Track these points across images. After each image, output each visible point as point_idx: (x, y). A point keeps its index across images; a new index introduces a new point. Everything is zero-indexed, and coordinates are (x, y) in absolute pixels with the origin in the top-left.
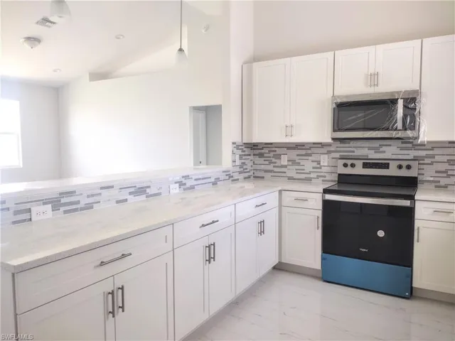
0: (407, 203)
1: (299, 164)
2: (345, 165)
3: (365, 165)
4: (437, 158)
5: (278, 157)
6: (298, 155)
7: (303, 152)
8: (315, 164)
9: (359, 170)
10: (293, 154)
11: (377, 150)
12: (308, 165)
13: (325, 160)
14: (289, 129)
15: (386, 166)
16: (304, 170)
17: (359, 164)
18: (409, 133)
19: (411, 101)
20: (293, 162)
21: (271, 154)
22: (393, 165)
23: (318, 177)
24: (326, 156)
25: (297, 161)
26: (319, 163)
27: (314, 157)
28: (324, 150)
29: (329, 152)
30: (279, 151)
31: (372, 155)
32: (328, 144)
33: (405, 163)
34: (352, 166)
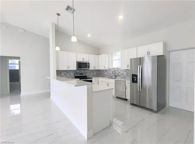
0: (91, 79)
2: (76, 74)
3: (80, 74)
5: (61, 73)
7: (67, 72)
9: (79, 75)
10: (65, 73)
12: (68, 75)
13: (72, 74)
14: (68, 67)
15: (83, 74)
17: (79, 74)
18: (88, 68)
19: (89, 64)
20: (65, 74)
21: (59, 73)
22: (84, 74)
23: (71, 77)
26: (70, 74)
27: (69, 73)
28: (72, 71)
29: (72, 72)
30: (61, 72)
31: (80, 72)
32: (72, 70)
33: (85, 73)
34: (78, 74)
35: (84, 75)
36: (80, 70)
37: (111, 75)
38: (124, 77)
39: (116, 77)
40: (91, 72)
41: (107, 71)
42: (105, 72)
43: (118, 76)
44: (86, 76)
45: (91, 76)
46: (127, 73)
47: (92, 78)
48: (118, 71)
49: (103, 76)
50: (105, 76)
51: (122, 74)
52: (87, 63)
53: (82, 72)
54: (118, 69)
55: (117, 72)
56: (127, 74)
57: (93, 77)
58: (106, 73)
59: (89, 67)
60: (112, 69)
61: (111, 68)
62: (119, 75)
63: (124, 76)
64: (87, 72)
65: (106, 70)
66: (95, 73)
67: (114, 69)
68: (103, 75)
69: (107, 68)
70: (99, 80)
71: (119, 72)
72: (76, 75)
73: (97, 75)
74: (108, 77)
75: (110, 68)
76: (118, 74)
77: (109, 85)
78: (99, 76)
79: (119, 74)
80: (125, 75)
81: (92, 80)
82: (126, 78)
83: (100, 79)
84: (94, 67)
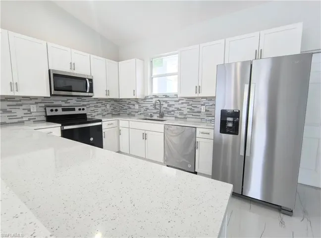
0: (99, 123)
1: (10, 112)
2: (52, 110)
3: (64, 110)
4: (91, 105)
6: (8, 106)
7: (15, 103)
8: (26, 111)
9: (60, 112)
11: (66, 102)
12: (19, 112)
13: (34, 108)
14: (14, 86)
15: (74, 110)
16: (16, 116)
17: (60, 109)
22: (77, 109)
23: (29, 120)
24: (35, 106)
25: (8, 110)
26: (29, 110)
27: (24, 107)
28: (33, 101)
29: (36, 103)
31: (64, 104)
32: (36, 98)
33: (81, 108)
34: (56, 110)
35: (77, 112)
36: (65, 98)
37: (148, 111)
38: (183, 117)
39: (162, 115)
40: (99, 105)
41: (138, 103)
42: (134, 105)
43: (167, 115)
44: (85, 115)
45: (98, 115)
46: (190, 107)
47: (100, 121)
48: (166, 102)
49: (130, 115)
50: (133, 113)
51: (178, 109)
52: (85, 79)
53: (73, 102)
54: (166, 96)
55: (165, 105)
56: (191, 109)
57: (104, 116)
58: (137, 107)
59: (91, 91)
60: (152, 98)
61: (149, 94)
62: (170, 112)
63: (181, 114)
64: (85, 103)
65: (136, 100)
66: (108, 106)
67: (156, 97)
68: (129, 111)
69: (139, 95)
70: (121, 125)
71: (170, 106)
72: (49, 114)
73: (114, 113)
74: (143, 117)
75: (146, 95)
76: (166, 108)
77: (148, 137)
78: (119, 115)
79: (171, 109)
80: (185, 111)
81: (101, 126)
82: (188, 119)
83: (124, 122)
84: (108, 92)
